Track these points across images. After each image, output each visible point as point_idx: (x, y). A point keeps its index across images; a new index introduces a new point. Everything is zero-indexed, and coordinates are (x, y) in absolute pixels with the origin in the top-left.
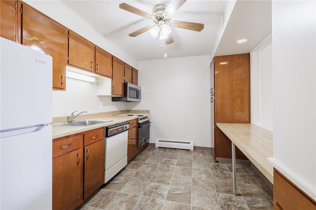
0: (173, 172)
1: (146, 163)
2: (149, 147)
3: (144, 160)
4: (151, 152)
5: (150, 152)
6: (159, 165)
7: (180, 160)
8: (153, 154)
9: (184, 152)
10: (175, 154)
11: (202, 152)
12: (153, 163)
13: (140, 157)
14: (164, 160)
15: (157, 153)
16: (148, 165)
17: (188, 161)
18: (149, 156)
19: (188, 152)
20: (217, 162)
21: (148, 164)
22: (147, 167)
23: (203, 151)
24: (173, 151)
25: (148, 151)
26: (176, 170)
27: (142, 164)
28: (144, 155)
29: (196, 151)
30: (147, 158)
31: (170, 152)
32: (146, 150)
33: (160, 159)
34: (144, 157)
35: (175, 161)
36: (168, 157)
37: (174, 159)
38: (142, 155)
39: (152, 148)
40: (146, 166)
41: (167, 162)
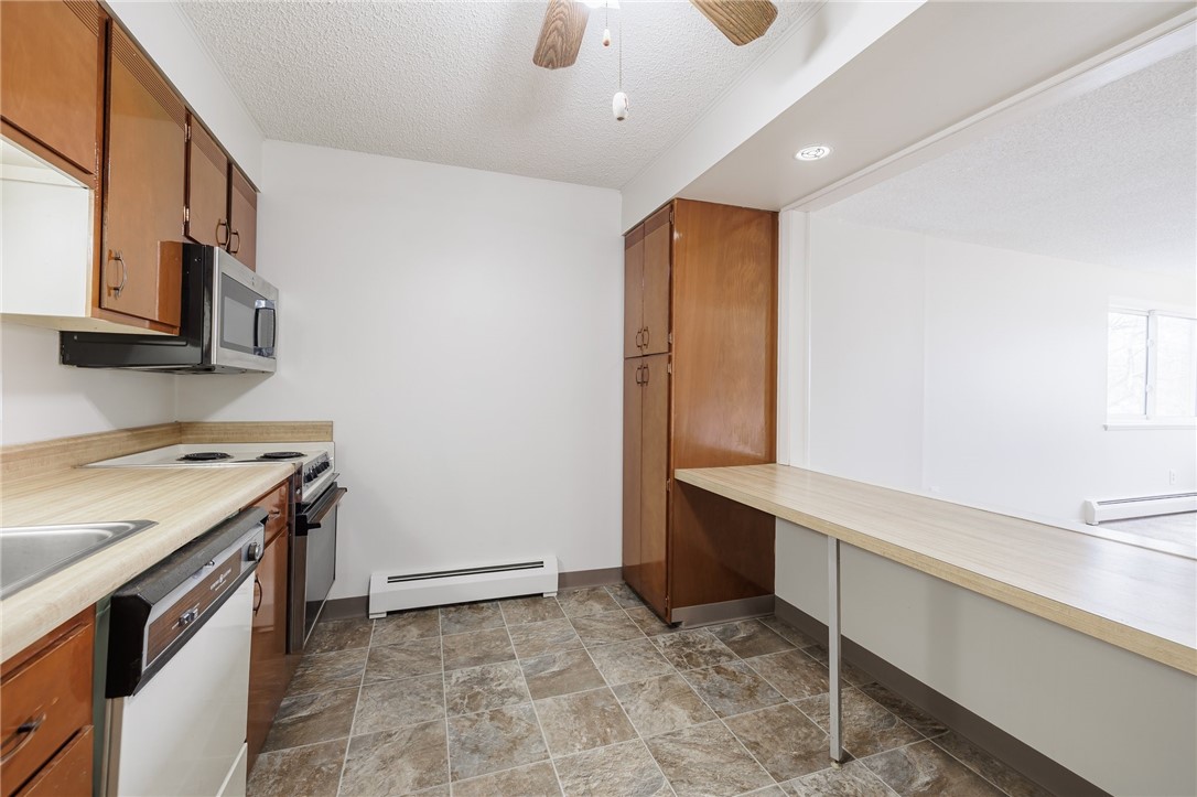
0: (541, 742)
1: (361, 739)
2: (331, 626)
3: (340, 717)
4: (355, 651)
5: (347, 651)
6: (446, 726)
7: (532, 661)
8: (375, 660)
9: (520, 610)
10: (487, 629)
11: (593, 594)
12: (407, 725)
13: (303, 707)
14: (457, 684)
15: (394, 647)
16: (386, 749)
17: (568, 654)
18: (357, 682)
19: (539, 608)
20: (674, 626)
21: (376, 738)
22: (386, 763)
23: (594, 589)
24: (468, 614)
25: (333, 654)
26: (547, 725)
27: (336, 752)
28: (322, 685)
29: (569, 594)
30: (351, 701)
31: (458, 626)
32: (319, 645)
33: (430, 687)
34: (324, 697)
35: (513, 673)
36: (462, 659)
37: (500, 659)
38: (305, 686)
39: (348, 626)
40: (372, 760)
41: (477, 689)
